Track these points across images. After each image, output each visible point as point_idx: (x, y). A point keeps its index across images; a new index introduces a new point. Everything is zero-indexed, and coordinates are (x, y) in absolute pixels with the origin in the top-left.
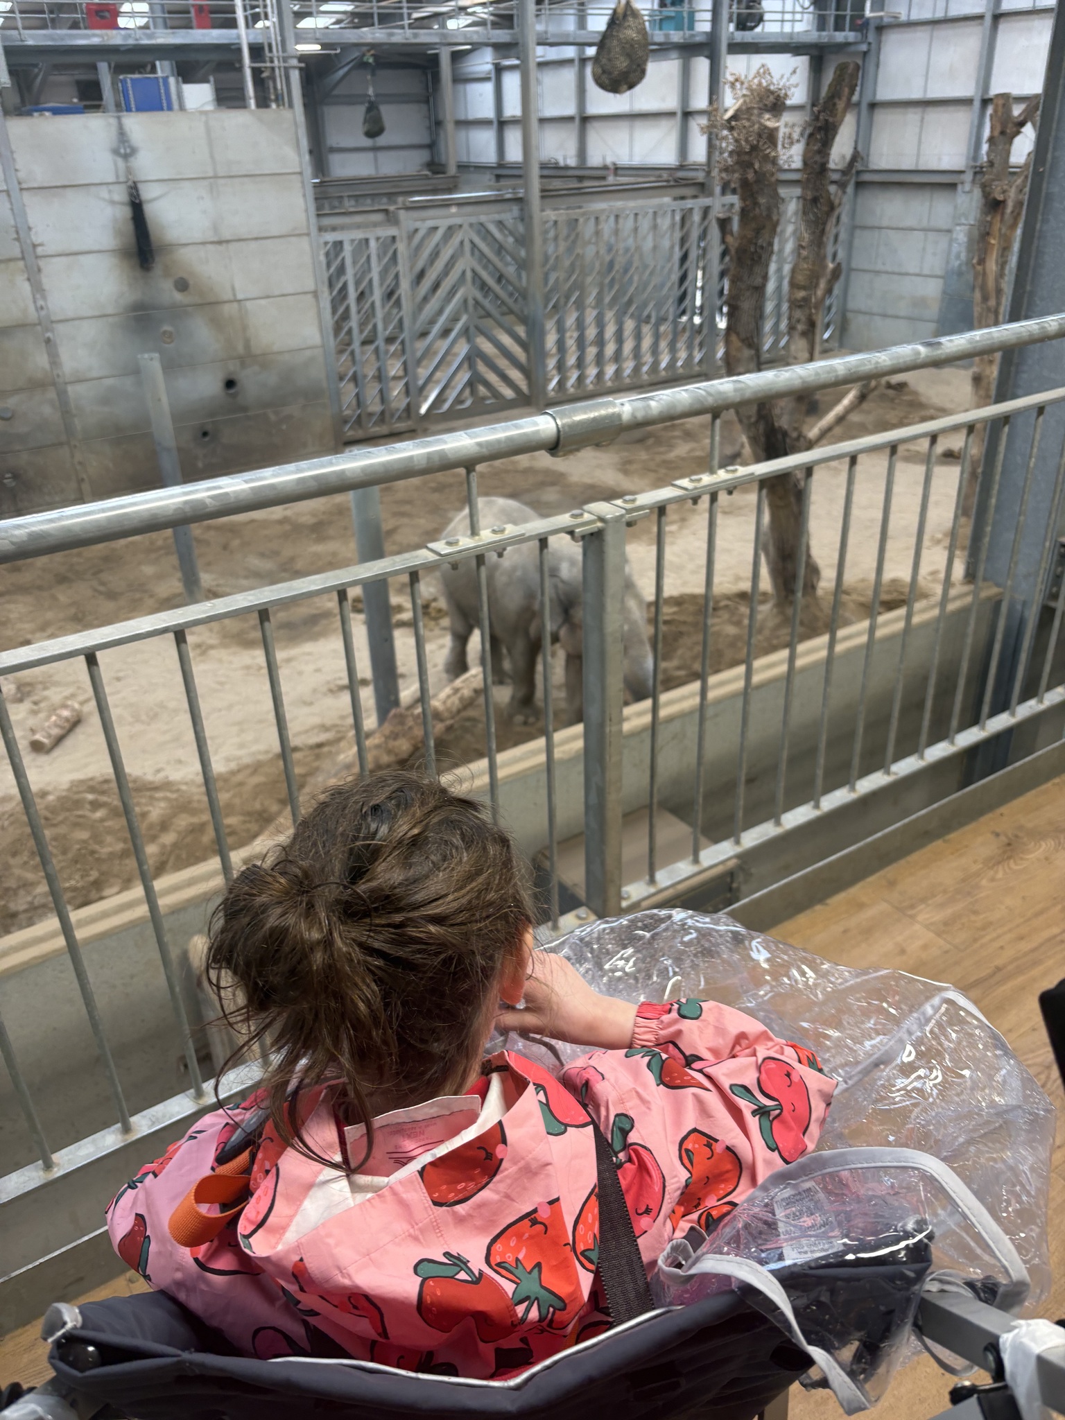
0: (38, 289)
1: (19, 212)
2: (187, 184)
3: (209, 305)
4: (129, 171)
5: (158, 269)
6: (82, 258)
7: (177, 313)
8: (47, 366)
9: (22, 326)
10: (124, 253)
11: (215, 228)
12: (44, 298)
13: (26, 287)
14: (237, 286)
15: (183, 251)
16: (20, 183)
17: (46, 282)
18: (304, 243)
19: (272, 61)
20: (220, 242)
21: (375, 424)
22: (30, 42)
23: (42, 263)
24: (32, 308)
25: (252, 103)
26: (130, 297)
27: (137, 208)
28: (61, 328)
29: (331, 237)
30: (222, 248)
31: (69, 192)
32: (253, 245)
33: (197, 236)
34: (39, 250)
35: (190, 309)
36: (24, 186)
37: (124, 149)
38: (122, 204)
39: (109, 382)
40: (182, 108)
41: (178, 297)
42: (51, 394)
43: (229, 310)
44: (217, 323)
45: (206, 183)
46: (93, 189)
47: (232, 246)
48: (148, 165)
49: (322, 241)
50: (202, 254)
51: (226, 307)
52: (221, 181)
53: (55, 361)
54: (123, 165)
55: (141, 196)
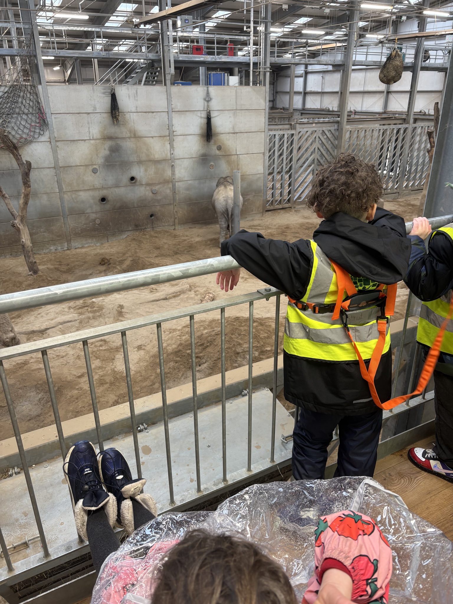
0: (172, 147)
1: (170, 119)
2: (226, 112)
3: (227, 156)
4: (208, 106)
5: (212, 142)
6: (187, 136)
7: (216, 158)
8: (171, 175)
9: (165, 160)
10: (202, 136)
12: (174, 150)
13: (168, 146)
14: (238, 149)
15: (221, 135)
16: (172, 109)
17: (175, 145)
18: (263, 135)
19: (260, 69)
20: (234, 133)
21: (278, 204)
22: (181, 59)
23: (175, 138)
24: (169, 154)
25: (251, 84)
26: (202, 151)
27: (209, 119)
28: (177, 161)
29: (272, 133)
30: (235, 135)
31: (187, 113)
32: (245, 134)
33: (227, 130)
34: (175, 133)
35: (220, 157)
36: (174, 110)
37: (208, 99)
38: (204, 118)
39: (190, 182)
40: (228, 84)
41: (218, 152)
43: (234, 158)
44: (229, 163)
45: (233, 111)
46: (195, 112)
47: (238, 134)
48: (214, 105)
49: (269, 134)
50: (228, 137)
51: (233, 157)
52: (238, 111)
53: (173, 173)
54: (206, 104)
55: (211, 115)
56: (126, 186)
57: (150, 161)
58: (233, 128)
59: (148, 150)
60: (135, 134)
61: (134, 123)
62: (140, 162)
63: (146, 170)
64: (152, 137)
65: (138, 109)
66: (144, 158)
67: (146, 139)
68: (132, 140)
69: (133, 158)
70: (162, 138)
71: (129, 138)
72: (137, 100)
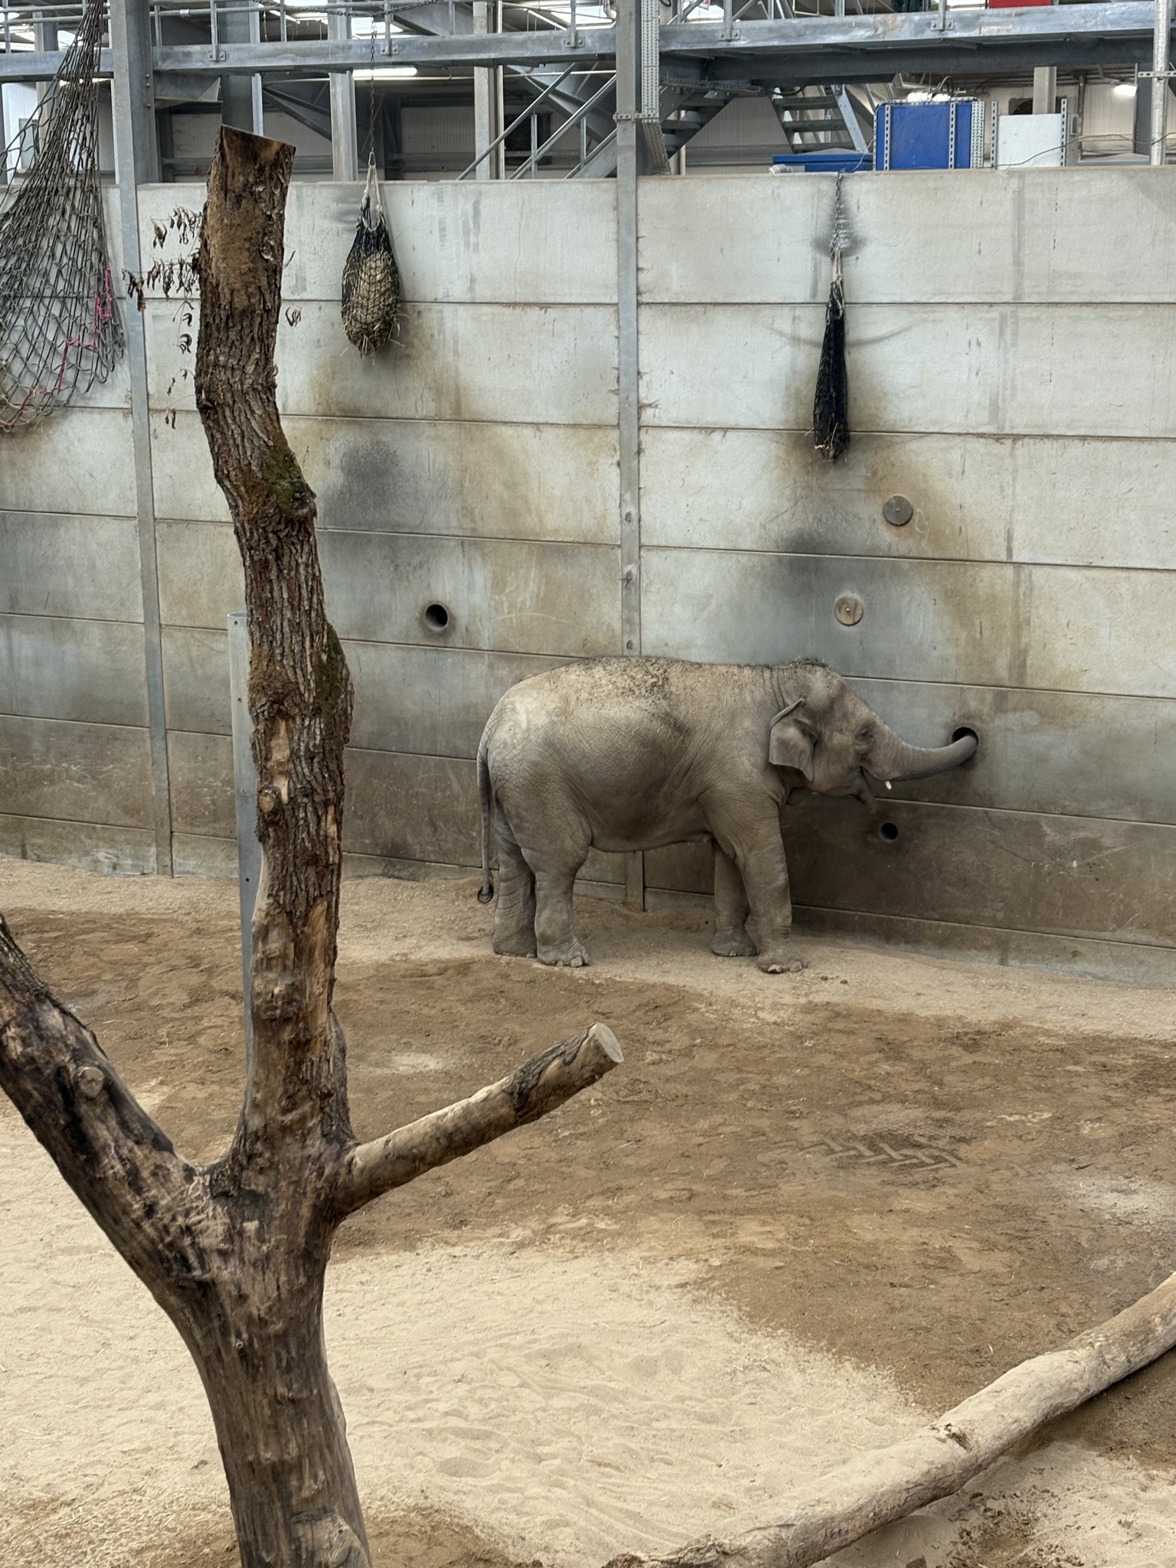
0: (632, 485)
1: (629, 344)
2: (952, 313)
3: (949, 562)
4: (838, 282)
5: (856, 475)
6: (719, 438)
7: (877, 568)
8: (617, 626)
9: (592, 546)
10: (796, 439)
11: (995, 409)
12: (639, 501)
13: (613, 478)
14: (1018, 532)
15: (913, 445)
16: (638, 293)
17: (649, 475)
20: (998, 438)
23: (646, 438)
24: (614, 518)
26: (790, 524)
27: (834, 353)
28: (652, 561)
30: (1003, 449)
31: (721, 316)
32: (1077, 449)
33: (954, 420)
34: (648, 416)
35: (905, 564)
36: (645, 298)
37: (839, 242)
38: (813, 344)
40: (986, 163)
41: (888, 537)
43: (991, 579)
44: (959, 604)
45: (995, 313)
46: (765, 312)
47: (1023, 449)
48: (878, 273)
50: (955, 456)
51: (986, 573)
52: (1024, 313)
53: (632, 618)
54: (829, 272)
55: (853, 333)
56: (404, 645)
57: (518, 540)
58: (995, 408)
59: (511, 486)
60: (457, 408)
61: (456, 353)
62: (473, 542)
63: (498, 585)
64: (536, 425)
65: (478, 287)
66: (492, 522)
67: (507, 432)
68: (447, 431)
69: (443, 518)
70: (583, 434)
71: (435, 420)
72: (476, 245)
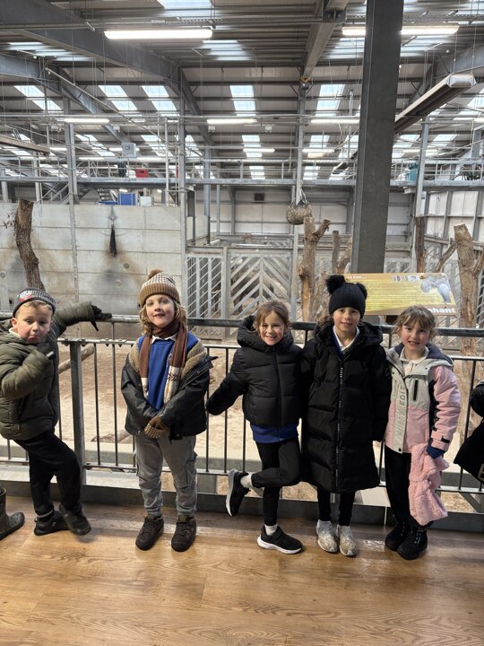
0: (75, 261)
1: (73, 235)
2: (134, 231)
4: (113, 225)
7: (122, 275)
8: (74, 287)
9: (68, 272)
10: (107, 253)
11: (143, 247)
12: (77, 264)
13: (71, 260)
14: (148, 269)
15: (128, 254)
17: (78, 259)
18: (179, 257)
20: (144, 253)
23: (78, 252)
24: (72, 267)
26: (107, 268)
28: (80, 275)
29: (191, 255)
31: (91, 230)
32: (157, 255)
33: (136, 249)
34: (78, 248)
35: (128, 275)
36: (76, 227)
37: (112, 217)
38: (108, 236)
39: (94, 296)
40: (138, 204)
41: (124, 270)
42: (73, 297)
44: (138, 282)
45: (141, 231)
46: (99, 230)
47: (148, 255)
48: (119, 223)
49: (187, 256)
50: (136, 256)
51: (143, 276)
52: (147, 231)
53: (76, 286)
54: (111, 223)
55: (116, 234)
57: (53, 272)
59: (51, 261)
60: (39, 246)
61: (39, 236)
63: (49, 280)
64: (55, 250)
65: (42, 224)
67: (50, 251)
70: (65, 252)
72: (42, 216)
